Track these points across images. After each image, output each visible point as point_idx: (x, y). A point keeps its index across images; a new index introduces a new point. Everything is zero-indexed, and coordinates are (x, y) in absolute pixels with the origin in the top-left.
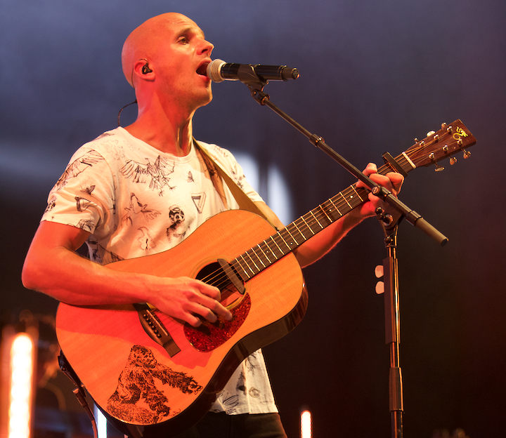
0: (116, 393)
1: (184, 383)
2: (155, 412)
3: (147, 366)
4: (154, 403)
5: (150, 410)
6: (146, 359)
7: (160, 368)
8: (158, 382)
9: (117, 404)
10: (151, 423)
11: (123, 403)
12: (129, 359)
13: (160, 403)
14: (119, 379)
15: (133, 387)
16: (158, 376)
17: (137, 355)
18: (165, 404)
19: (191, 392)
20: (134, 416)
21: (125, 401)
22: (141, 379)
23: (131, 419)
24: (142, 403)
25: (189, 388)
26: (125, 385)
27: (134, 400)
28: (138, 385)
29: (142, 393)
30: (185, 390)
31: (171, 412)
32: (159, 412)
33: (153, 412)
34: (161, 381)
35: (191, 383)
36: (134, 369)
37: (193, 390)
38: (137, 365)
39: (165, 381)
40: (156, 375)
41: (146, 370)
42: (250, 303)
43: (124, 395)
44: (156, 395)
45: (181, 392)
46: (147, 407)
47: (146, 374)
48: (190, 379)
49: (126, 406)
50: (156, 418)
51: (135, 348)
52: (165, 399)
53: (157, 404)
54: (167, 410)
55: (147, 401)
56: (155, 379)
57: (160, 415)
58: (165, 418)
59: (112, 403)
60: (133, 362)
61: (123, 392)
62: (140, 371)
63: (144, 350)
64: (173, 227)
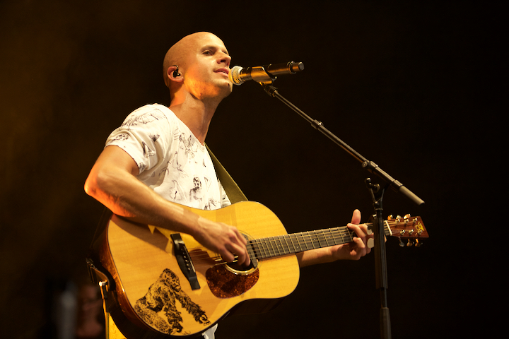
0: (145, 298)
1: (198, 313)
2: (171, 326)
3: (173, 288)
4: (172, 318)
5: (168, 323)
6: (173, 283)
7: (182, 294)
8: (178, 304)
9: (143, 307)
10: (166, 333)
11: (148, 307)
12: (161, 277)
13: (176, 320)
14: (150, 289)
15: (158, 299)
16: (180, 300)
17: (167, 276)
18: (180, 323)
19: (201, 322)
20: (154, 322)
21: (150, 307)
22: (166, 296)
23: (152, 323)
24: (162, 314)
25: (201, 319)
26: (153, 295)
27: (157, 309)
28: (163, 300)
29: (164, 307)
30: (197, 319)
31: (183, 331)
32: (174, 327)
33: (170, 325)
34: (181, 304)
35: (203, 316)
36: (163, 286)
37: (203, 321)
38: (165, 284)
39: (184, 306)
40: (178, 297)
41: (172, 291)
42: (258, 277)
43: (150, 302)
44: (175, 313)
45: (194, 319)
46: (166, 319)
47: (171, 294)
48: (203, 313)
49: (150, 312)
50: (170, 331)
51: (167, 271)
52: (181, 319)
53: (174, 321)
54: (180, 328)
55: (167, 315)
56: (177, 301)
57: (174, 330)
58: (177, 334)
59: (140, 304)
60: (163, 281)
61: (150, 299)
62: (167, 290)
63: (173, 276)
64: (195, 190)
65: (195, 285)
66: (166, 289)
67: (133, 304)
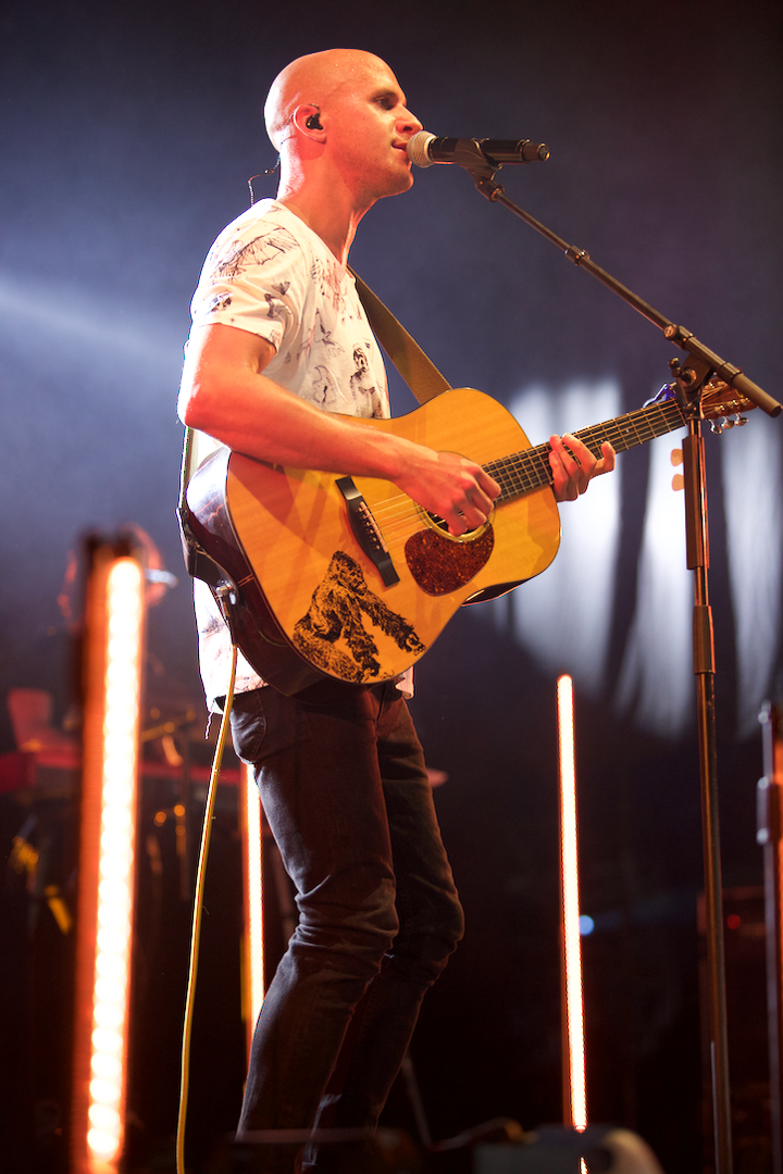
0: (308, 617)
1: (401, 631)
2: (359, 665)
3: (354, 590)
4: (359, 650)
5: (354, 660)
6: (353, 578)
7: (371, 600)
8: (366, 620)
9: (308, 635)
10: (352, 681)
11: (316, 635)
12: (330, 570)
13: (366, 650)
14: (314, 597)
15: (331, 616)
16: (368, 611)
17: (341, 567)
18: (374, 656)
19: (409, 649)
20: (330, 661)
21: (319, 634)
22: (344, 607)
23: (326, 664)
24: (341, 644)
25: (408, 643)
26: (321, 608)
27: (332, 636)
28: (340, 616)
29: (343, 630)
30: (402, 645)
31: (381, 671)
32: (365, 667)
33: (358, 664)
34: (371, 620)
35: (411, 636)
36: (337, 589)
37: (413, 647)
38: (340, 584)
39: (376, 622)
40: (364, 606)
41: (351, 595)
42: (492, 541)
43: (318, 623)
44: (363, 638)
45: (396, 645)
46: (349, 652)
47: (352, 601)
48: (409, 630)
49: (321, 643)
50: (360, 676)
51: (339, 556)
52: (375, 650)
53: (364, 654)
54: (375, 667)
55: (350, 644)
56: (363, 613)
57: (366, 672)
58: (372, 680)
59: (301, 630)
60: (335, 577)
61: (318, 619)
62: (343, 595)
63: (351, 564)
64: (358, 375)
65: (390, 578)
66: (342, 592)
67: (290, 632)
